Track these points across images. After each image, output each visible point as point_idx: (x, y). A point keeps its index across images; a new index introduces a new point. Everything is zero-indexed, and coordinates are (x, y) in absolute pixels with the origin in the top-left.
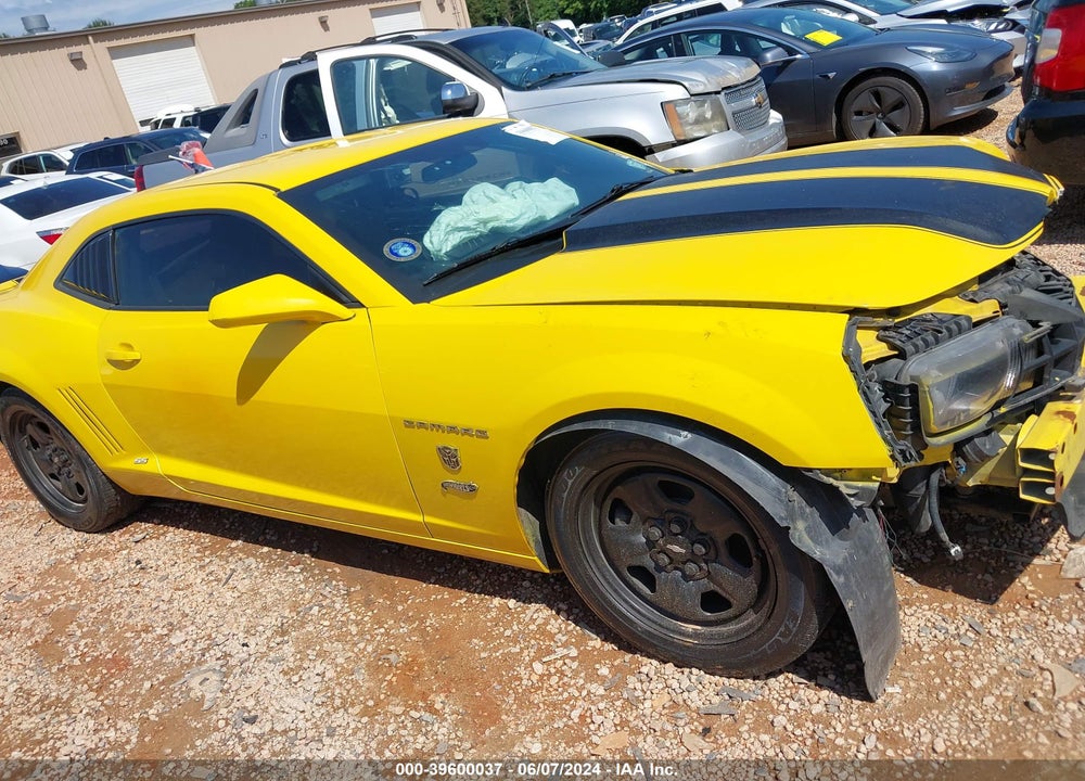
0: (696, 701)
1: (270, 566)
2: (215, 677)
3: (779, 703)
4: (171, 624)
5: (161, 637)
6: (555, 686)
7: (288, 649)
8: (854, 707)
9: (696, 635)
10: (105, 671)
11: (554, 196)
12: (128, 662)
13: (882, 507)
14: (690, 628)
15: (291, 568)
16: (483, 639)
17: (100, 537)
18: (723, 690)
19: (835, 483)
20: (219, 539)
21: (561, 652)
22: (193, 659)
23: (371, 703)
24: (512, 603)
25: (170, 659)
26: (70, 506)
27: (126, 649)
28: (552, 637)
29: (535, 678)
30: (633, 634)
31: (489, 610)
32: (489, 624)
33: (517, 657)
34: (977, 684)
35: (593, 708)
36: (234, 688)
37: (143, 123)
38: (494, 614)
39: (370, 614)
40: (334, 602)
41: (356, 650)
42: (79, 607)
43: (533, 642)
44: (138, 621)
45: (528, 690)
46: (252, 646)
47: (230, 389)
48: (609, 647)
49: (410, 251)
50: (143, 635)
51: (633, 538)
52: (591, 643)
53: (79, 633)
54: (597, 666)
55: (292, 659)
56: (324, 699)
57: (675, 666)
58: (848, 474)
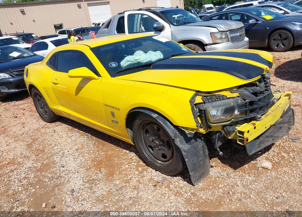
0: (156, 179)
1: (81, 135)
2: (60, 157)
3: (174, 182)
4: (56, 145)
5: (52, 147)
6: (128, 171)
7: (77, 154)
8: (190, 186)
9: (160, 164)
10: (39, 152)
11: (156, 56)
12: (44, 151)
13: (203, 140)
14: (159, 162)
15: (85, 137)
16: (118, 158)
17: (49, 124)
18: (163, 177)
19: (185, 130)
20: (73, 128)
21: (133, 163)
22: (57, 152)
23: (89, 168)
24: (128, 151)
25: (53, 152)
26: (44, 115)
27: (45, 148)
28: (133, 160)
29: (125, 168)
30: (147, 161)
31: (122, 152)
32: (121, 155)
33: (123, 163)
34: (220, 186)
35: (134, 176)
36: (63, 160)
37: (93, 24)
38: (123, 153)
39: (97, 149)
40: (90, 145)
41: (90, 156)
42: (39, 138)
43: (128, 161)
44: (49, 143)
45: (122, 171)
46: (70, 152)
47: (74, 92)
48: (144, 164)
49: (115, 65)
50: (49, 146)
51: (149, 139)
52: (140, 163)
53: (37, 143)
54: (139, 168)
55: (77, 156)
56: (79, 165)
57: (155, 170)
58: (189, 129)
